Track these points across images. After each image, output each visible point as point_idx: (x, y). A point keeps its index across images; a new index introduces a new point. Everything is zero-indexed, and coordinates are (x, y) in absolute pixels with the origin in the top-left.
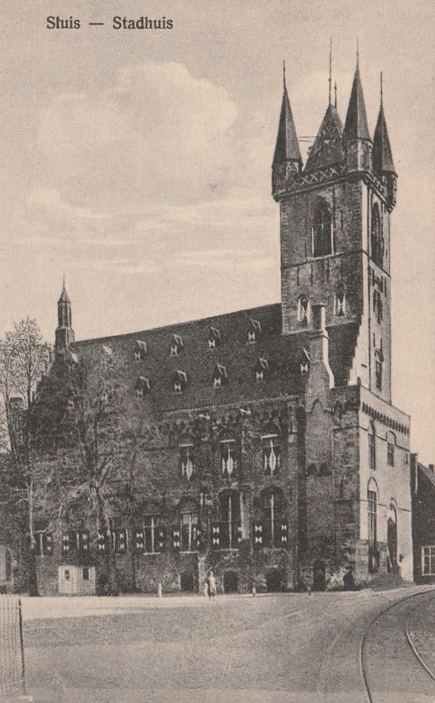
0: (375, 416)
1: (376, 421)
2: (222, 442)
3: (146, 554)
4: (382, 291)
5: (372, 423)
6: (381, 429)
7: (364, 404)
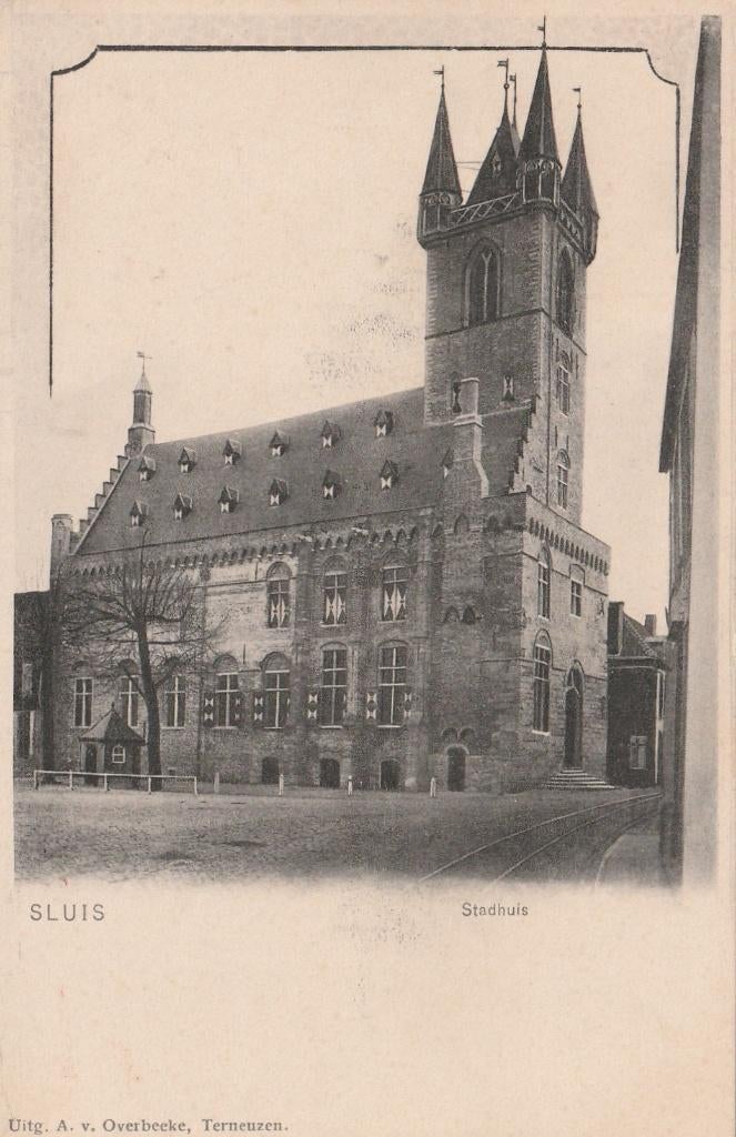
0: (551, 540)
1: (552, 549)
2: (328, 574)
3: (218, 728)
4: (571, 370)
5: (545, 549)
6: (560, 561)
7: (532, 520)
